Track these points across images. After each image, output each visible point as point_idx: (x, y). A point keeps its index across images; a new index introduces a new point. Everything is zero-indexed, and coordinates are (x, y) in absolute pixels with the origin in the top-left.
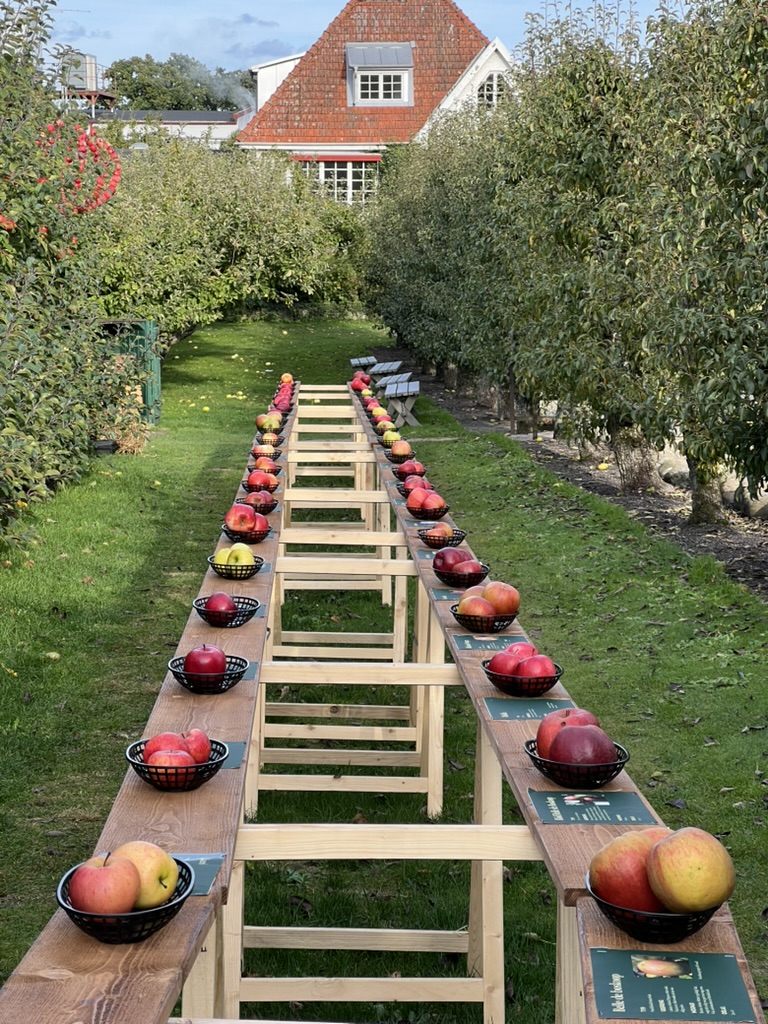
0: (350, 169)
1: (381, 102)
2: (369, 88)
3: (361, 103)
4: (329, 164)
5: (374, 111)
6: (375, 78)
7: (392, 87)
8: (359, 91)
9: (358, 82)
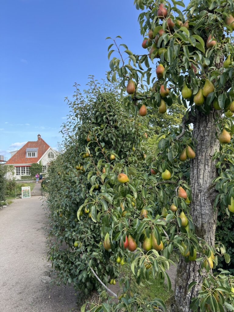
0: (26, 168)
1: (32, 157)
2: (30, 155)
3: (28, 157)
4: (22, 167)
5: (30, 159)
6: (31, 153)
7: (34, 154)
8: (28, 155)
9: (28, 154)
